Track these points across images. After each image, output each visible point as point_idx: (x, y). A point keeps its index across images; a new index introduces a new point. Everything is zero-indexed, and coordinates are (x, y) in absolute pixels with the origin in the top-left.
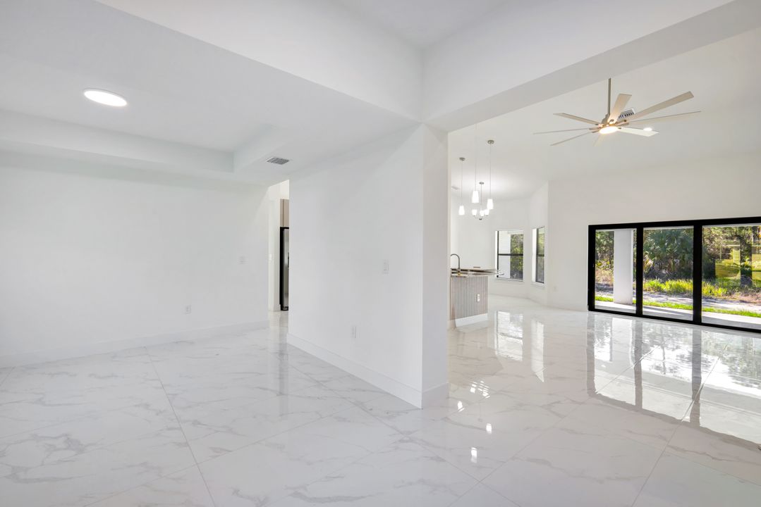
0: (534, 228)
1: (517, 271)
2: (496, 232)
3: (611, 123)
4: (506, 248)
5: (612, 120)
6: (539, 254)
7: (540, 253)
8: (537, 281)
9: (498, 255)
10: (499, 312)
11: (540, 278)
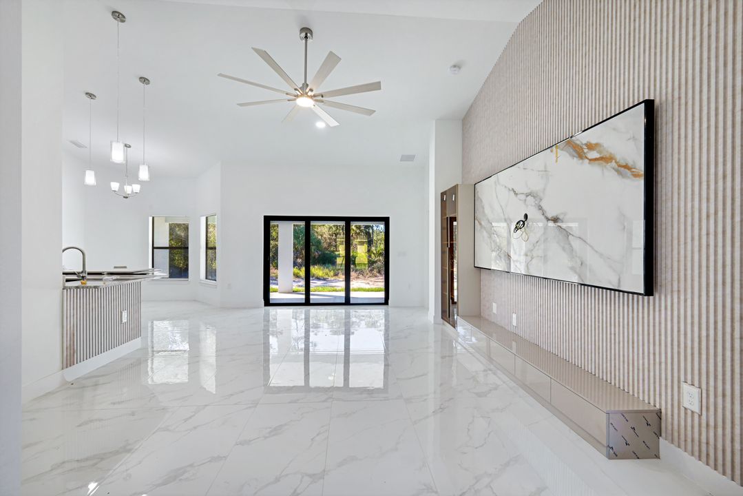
0: (203, 216)
1: (179, 270)
2: (151, 219)
3: (310, 94)
4: (163, 240)
5: (311, 90)
6: (210, 248)
7: (210, 246)
8: (206, 278)
9: (153, 248)
10: (155, 322)
11: (211, 273)
